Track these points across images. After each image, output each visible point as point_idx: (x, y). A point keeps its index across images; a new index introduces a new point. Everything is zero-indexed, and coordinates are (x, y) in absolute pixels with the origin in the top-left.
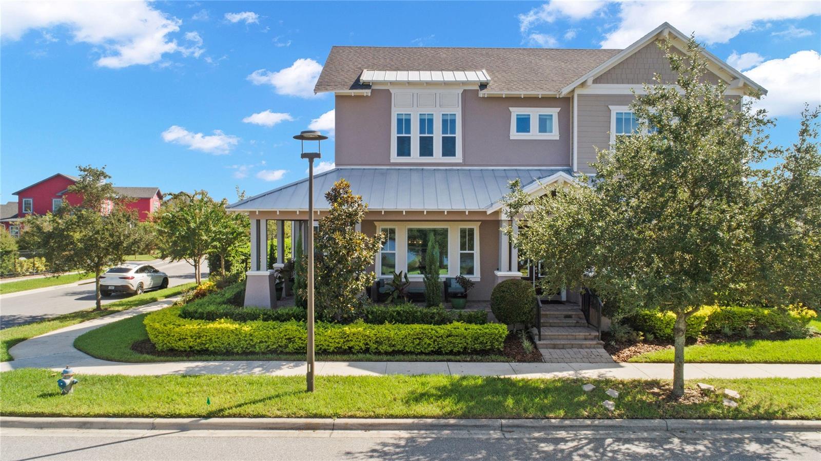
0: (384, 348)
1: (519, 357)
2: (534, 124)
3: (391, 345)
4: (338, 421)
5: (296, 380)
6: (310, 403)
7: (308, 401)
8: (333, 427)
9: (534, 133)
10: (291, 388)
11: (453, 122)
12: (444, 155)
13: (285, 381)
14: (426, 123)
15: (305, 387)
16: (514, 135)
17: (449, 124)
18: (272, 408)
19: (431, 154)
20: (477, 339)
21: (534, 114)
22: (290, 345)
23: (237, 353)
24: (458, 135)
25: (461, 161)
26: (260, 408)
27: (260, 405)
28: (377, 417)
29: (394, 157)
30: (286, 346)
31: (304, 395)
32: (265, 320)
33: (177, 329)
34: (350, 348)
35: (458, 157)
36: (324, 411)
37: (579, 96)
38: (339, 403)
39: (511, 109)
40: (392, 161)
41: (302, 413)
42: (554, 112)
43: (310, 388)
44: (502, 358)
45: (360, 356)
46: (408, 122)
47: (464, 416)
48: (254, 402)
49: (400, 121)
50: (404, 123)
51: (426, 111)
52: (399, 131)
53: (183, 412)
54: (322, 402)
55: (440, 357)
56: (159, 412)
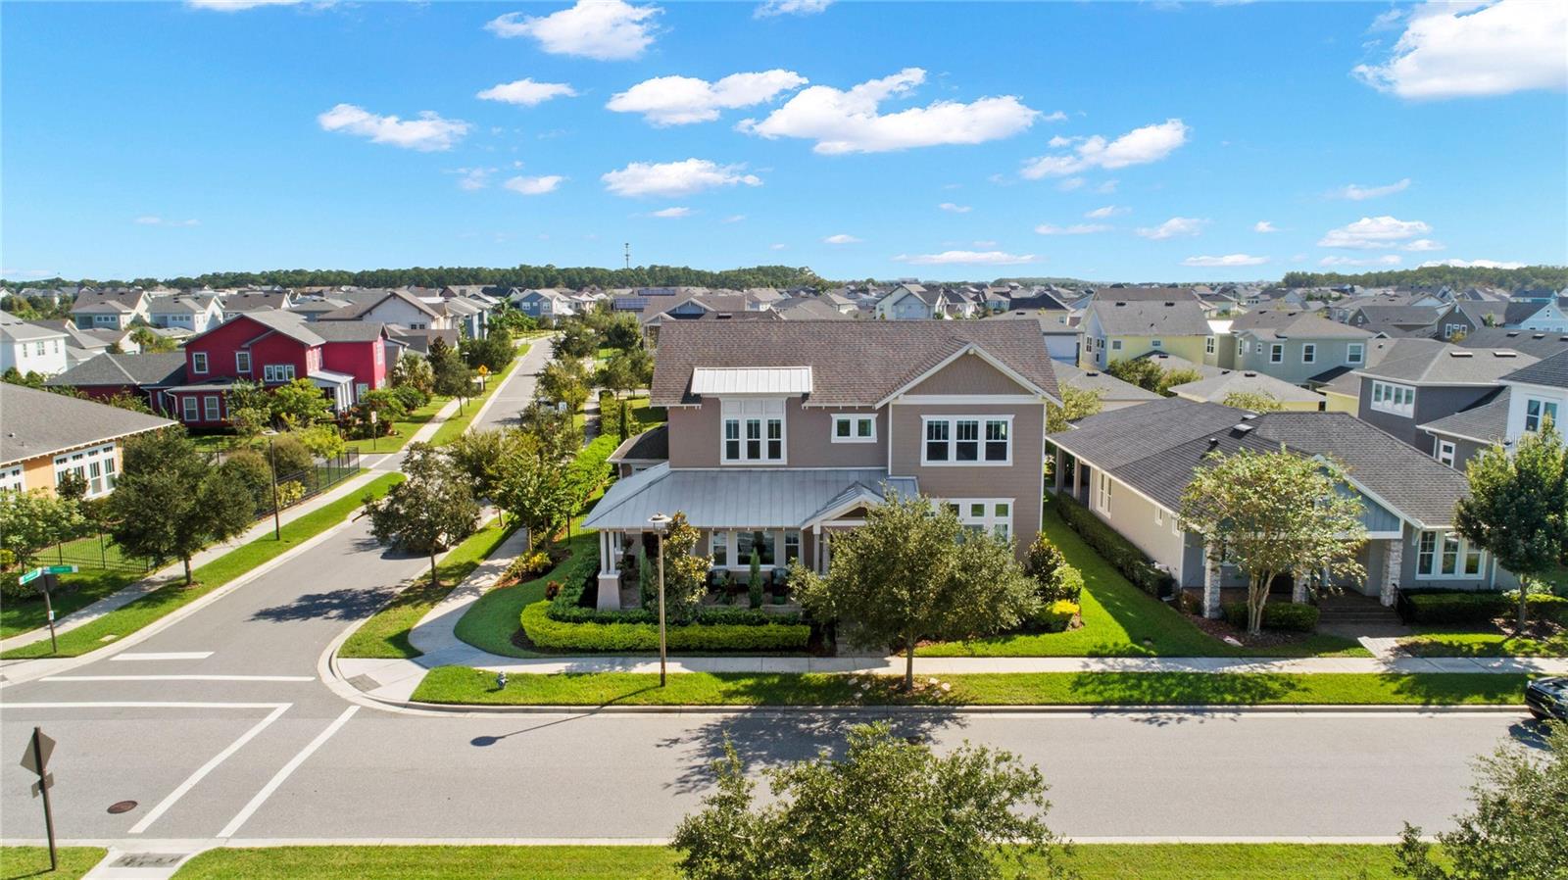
0: (713, 646)
1: (818, 653)
2: (854, 428)
3: (719, 644)
4: (683, 707)
5: (652, 676)
6: (665, 694)
7: (664, 693)
8: (681, 711)
9: (854, 437)
10: (650, 684)
11: (778, 426)
12: (770, 457)
13: (645, 677)
14: (753, 429)
15: (659, 683)
16: (835, 439)
17: (774, 428)
18: (641, 698)
19: (758, 457)
20: (786, 638)
21: (854, 420)
22: (642, 644)
23: (601, 651)
24: (783, 440)
25: (785, 463)
26: (633, 699)
27: (633, 697)
28: (708, 704)
29: (724, 460)
30: (639, 645)
31: (660, 689)
32: (621, 622)
33: (554, 632)
34: (689, 646)
35: (783, 460)
36: (673, 700)
37: (893, 406)
38: (683, 696)
39: (832, 415)
40: (722, 464)
41: (661, 702)
42: (872, 417)
43: (663, 684)
44: (804, 654)
45: (696, 653)
46: (736, 426)
47: (762, 704)
48: (630, 695)
49: (729, 426)
50: (732, 428)
51: (753, 418)
52: (729, 436)
53: (586, 702)
54: (672, 695)
55: (758, 654)
56: (571, 702)
